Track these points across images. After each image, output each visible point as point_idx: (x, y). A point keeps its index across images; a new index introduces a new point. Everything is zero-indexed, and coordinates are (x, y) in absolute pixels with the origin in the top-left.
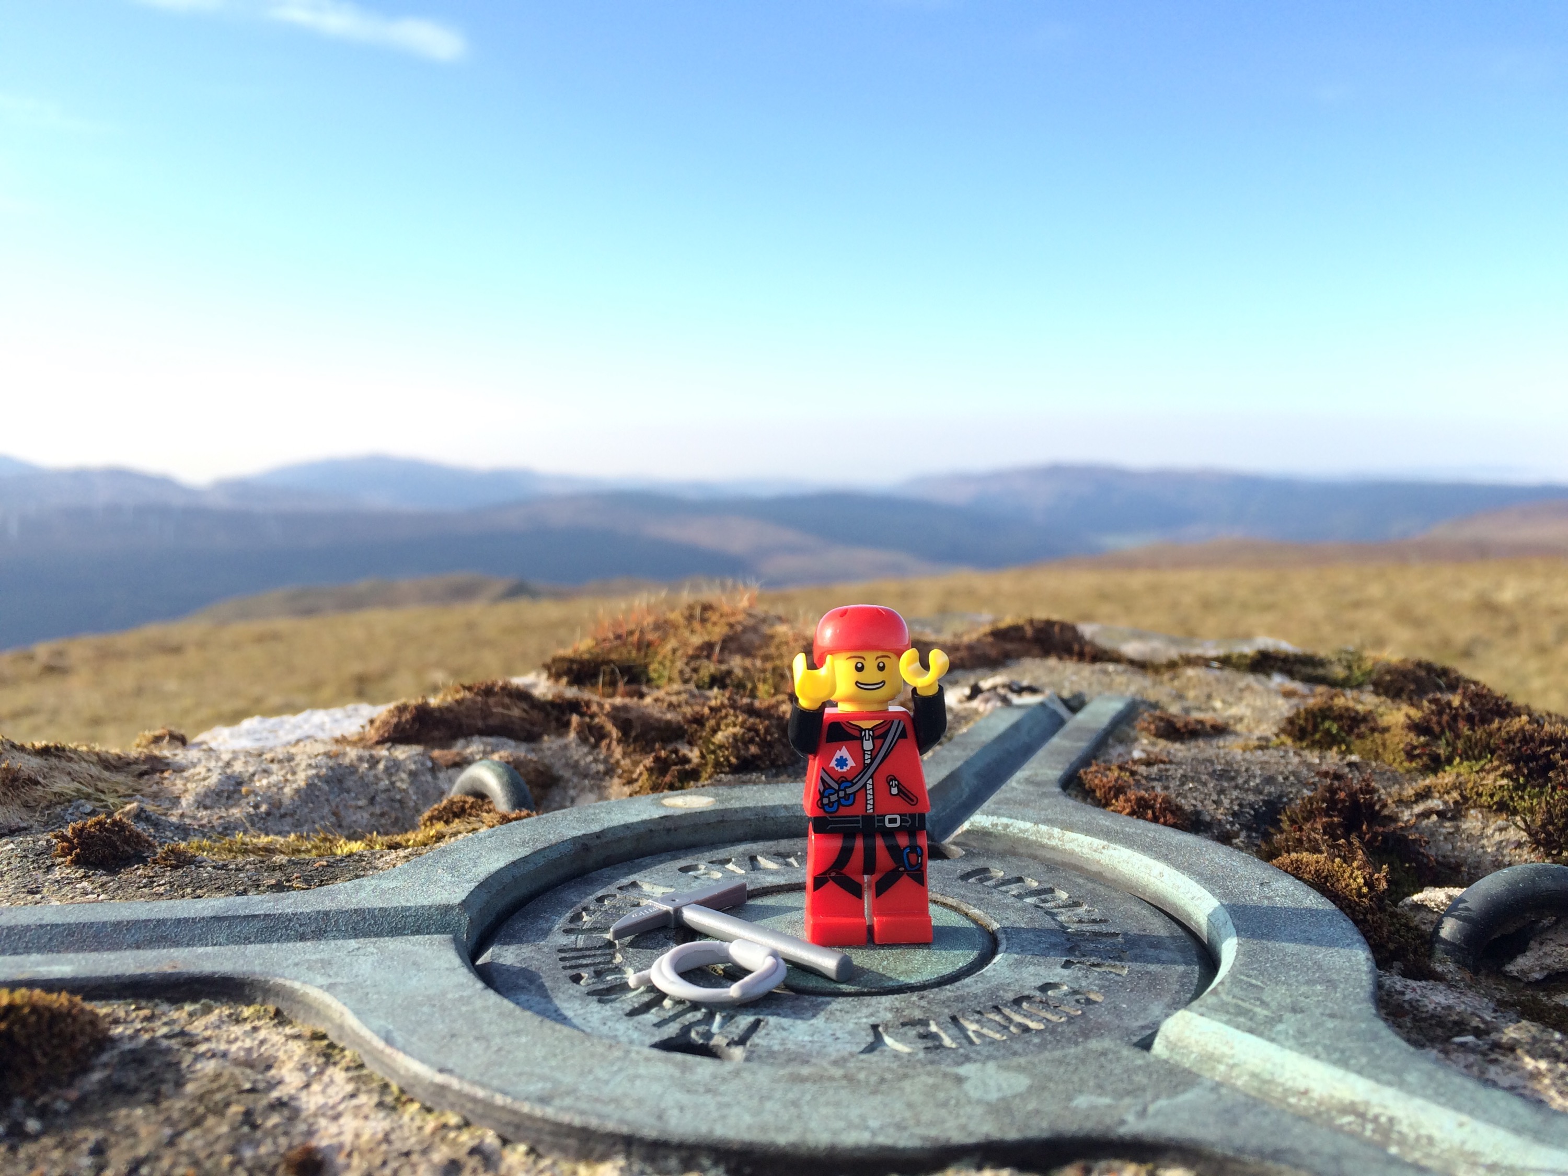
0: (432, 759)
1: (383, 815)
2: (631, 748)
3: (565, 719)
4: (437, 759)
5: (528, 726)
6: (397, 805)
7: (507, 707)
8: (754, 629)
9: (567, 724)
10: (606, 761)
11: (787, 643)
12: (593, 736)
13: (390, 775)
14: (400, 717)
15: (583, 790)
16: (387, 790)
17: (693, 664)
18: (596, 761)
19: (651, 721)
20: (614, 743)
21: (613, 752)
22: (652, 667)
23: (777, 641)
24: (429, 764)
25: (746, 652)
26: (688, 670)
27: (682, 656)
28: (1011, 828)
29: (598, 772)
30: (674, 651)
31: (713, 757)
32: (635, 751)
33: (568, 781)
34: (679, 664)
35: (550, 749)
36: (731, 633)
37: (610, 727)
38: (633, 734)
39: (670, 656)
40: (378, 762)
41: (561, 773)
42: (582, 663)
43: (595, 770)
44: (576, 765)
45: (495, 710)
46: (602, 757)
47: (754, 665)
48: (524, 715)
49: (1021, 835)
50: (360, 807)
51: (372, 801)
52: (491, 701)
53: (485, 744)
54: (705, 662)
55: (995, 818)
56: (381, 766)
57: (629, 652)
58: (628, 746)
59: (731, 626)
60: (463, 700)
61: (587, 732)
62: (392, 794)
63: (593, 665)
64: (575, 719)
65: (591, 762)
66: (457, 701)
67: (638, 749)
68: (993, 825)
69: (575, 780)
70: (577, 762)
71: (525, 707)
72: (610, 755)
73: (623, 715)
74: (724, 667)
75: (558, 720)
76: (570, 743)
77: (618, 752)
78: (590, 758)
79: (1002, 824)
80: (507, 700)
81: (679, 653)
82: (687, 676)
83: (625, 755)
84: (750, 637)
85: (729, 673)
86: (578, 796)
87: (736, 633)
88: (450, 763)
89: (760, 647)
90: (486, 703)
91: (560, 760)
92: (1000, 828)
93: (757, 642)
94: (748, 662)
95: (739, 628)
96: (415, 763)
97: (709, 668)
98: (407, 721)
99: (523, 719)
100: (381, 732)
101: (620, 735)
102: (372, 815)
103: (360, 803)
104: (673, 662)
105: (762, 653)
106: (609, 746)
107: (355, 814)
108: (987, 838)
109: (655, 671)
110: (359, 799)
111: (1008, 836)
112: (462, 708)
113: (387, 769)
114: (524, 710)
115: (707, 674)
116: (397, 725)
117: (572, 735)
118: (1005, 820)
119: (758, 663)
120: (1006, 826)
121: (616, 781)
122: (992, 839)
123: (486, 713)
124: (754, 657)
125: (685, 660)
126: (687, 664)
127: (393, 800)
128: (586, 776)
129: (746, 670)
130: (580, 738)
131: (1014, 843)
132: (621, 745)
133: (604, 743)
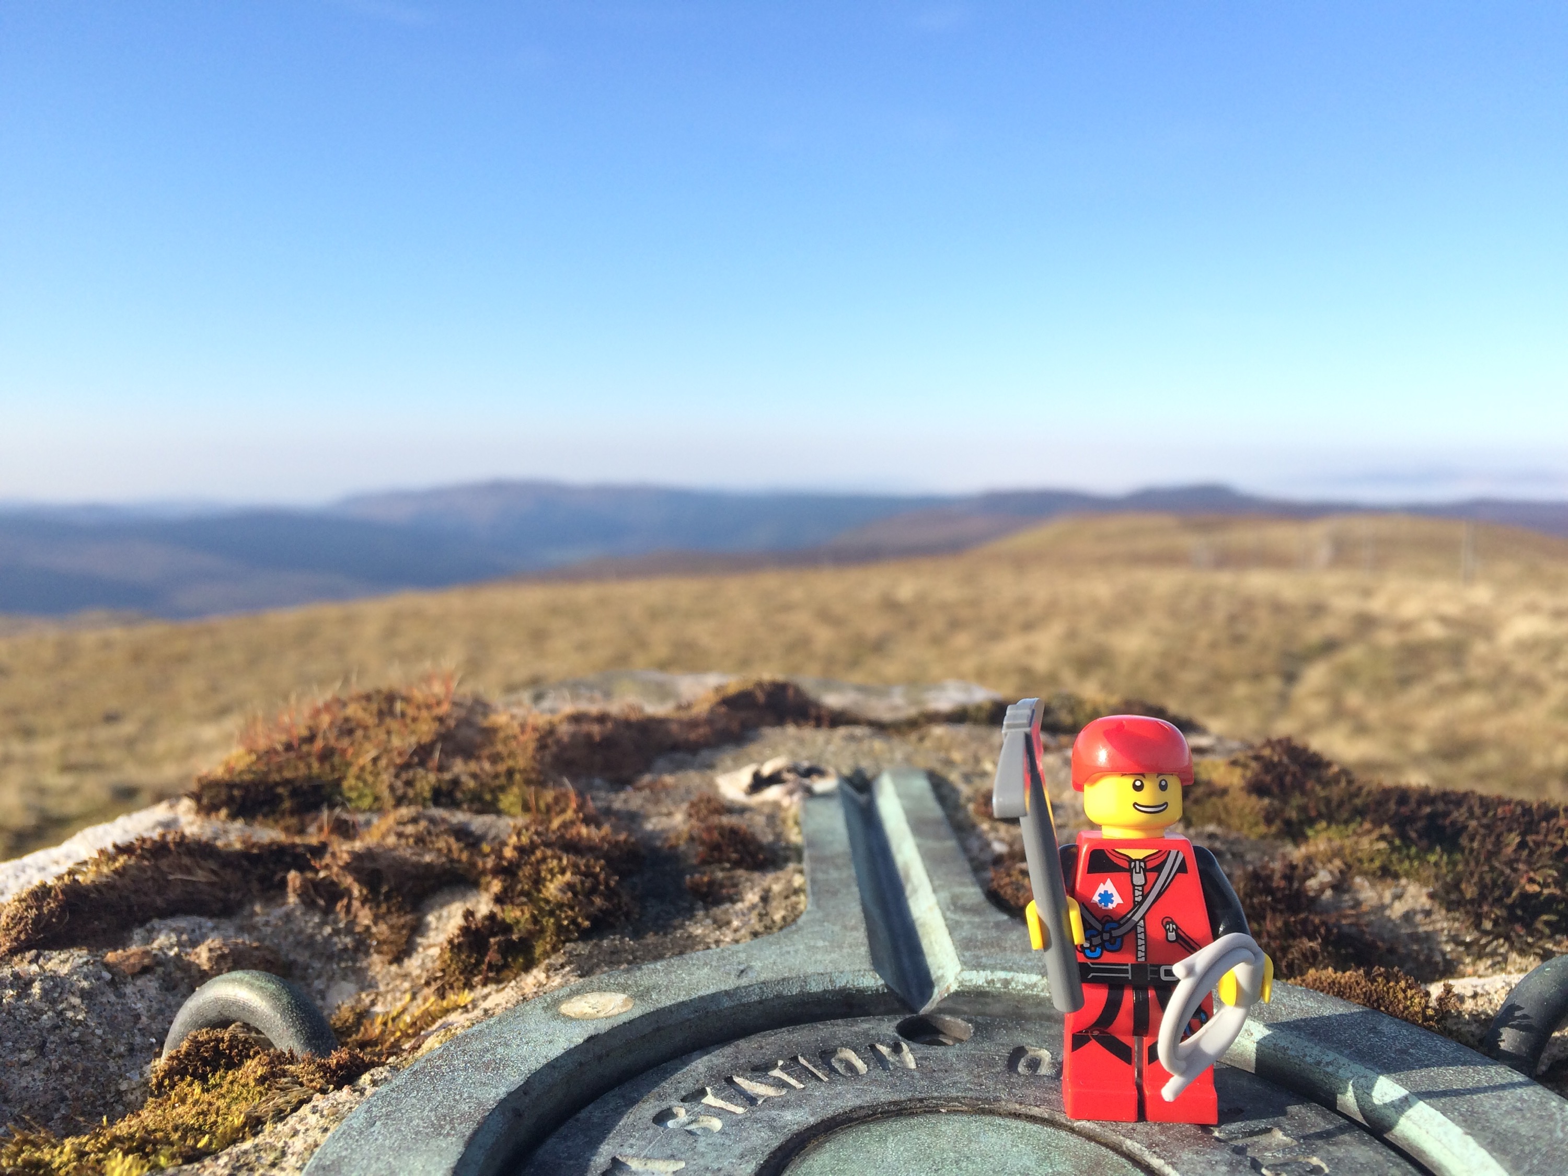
0: (107, 966)
1: (64, 1069)
2: (384, 908)
3: (277, 878)
4: (115, 965)
5: (220, 894)
6: (77, 1048)
7: (188, 871)
8: (466, 722)
9: (283, 884)
10: (349, 930)
11: (515, 737)
12: (321, 897)
13: (53, 1002)
14: (39, 908)
15: (331, 978)
16: (56, 1027)
17: (404, 776)
18: (336, 932)
19: (406, 868)
20: (356, 904)
21: (356, 916)
22: (345, 785)
23: (501, 735)
24: (107, 976)
25: (468, 752)
26: (399, 784)
27: (387, 767)
28: (1013, 984)
29: (345, 949)
30: (375, 760)
31: (552, 920)
32: (389, 911)
33: (306, 967)
34: (386, 778)
35: (267, 924)
36: (443, 730)
37: (348, 881)
38: (385, 889)
39: (369, 767)
40: (29, 983)
41: (292, 957)
42: (245, 787)
43: (340, 946)
44: (310, 943)
45: (171, 877)
46: (342, 925)
47: (482, 769)
48: (214, 878)
49: (1028, 992)
50: (26, 1064)
51: (41, 1049)
52: (164, 864)
53: (179, 932)
54: (421, 771)
55: (989, 972)
56: (36, 989)
57: (309, 766)
58: (378, 906)
59: (440, 720)
60: (125, 868)
61: (312, 892)
62: (66, 1031)
63: (262, 788)
64: (293, 877)
65: (330, 935)
66: (116, 872)
67: (393, 909)
68: (988, 982)
69: (317, 965)
70: (312, 936)
71: (214, 867)
72: (352, 923)
73: (368, 865)
74: (447, 776)
75: (262, 880)
76: (293, 910)
77: (365, 917)
78: (328, 930)
79: (999, 980)
80: (186, 861)
81: (383, 762)
82: (400, 792)
83: (376, 919)
84: (466, 733)
85: (456, 782)
86: (328, 987)
87: (448, 729)
88: (138, 968)
89: (482, 746)
90: (157, 868)
91: (286, 937)
92: (999, 985)
93: (479, 739)
94: (473, 766)
95: (452, 723)
96: (86, 978)
97: (427, 780)
98: (52, 912)
99: (212, 884)
100: (13, 933)
101: (365, 892)
102: (47, 1071)
103: (24, 1057)
104: (376, 775)
105: (486, 752)
106: (348, 908)
107: (20, 1076)
108: (982, 1000)
109: (351, 789)
110: (21, 1051)
111: (1010, 994)
112: (127, 880)
113: (45, 992)
114: (213, 872)
115: (427, 788)
116: (37, 920)
117: (292, 899)
118: (1001, 975)
119: (487, 766)
120: (1006, 983)
121: (376, 958)
122: (989, 1000)
123: (162, 884)
124: (478, 758)
125: (392, 770)
126: (397, 776)
127: (70, 1042)
128: (330, 957)
129: (474, 776)
130: (303, 902)
131: (1019, 1002)
132: (367, 906)
133: (340, 906)
